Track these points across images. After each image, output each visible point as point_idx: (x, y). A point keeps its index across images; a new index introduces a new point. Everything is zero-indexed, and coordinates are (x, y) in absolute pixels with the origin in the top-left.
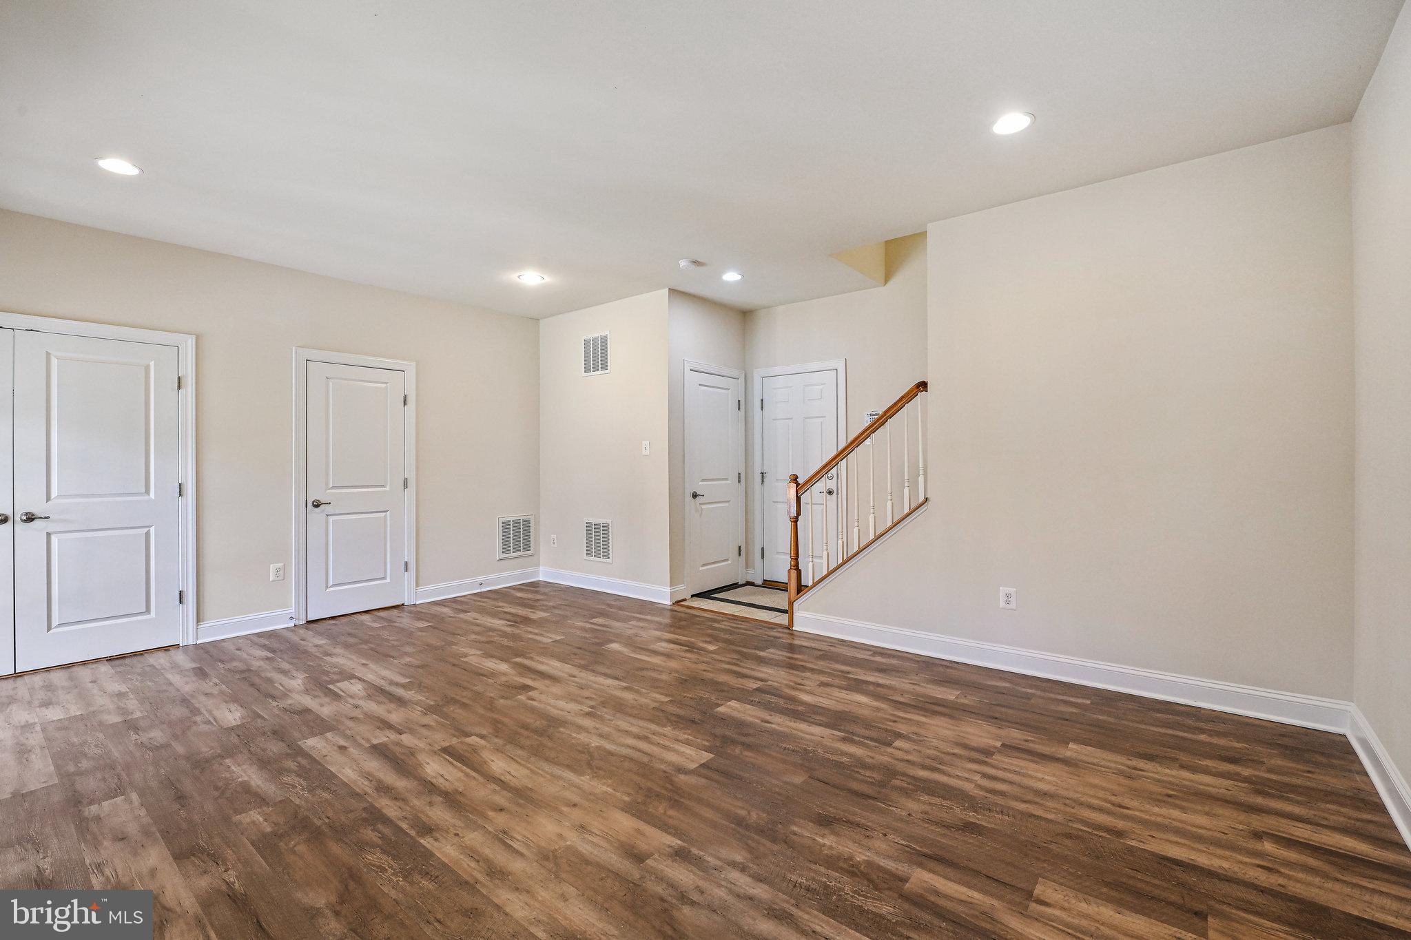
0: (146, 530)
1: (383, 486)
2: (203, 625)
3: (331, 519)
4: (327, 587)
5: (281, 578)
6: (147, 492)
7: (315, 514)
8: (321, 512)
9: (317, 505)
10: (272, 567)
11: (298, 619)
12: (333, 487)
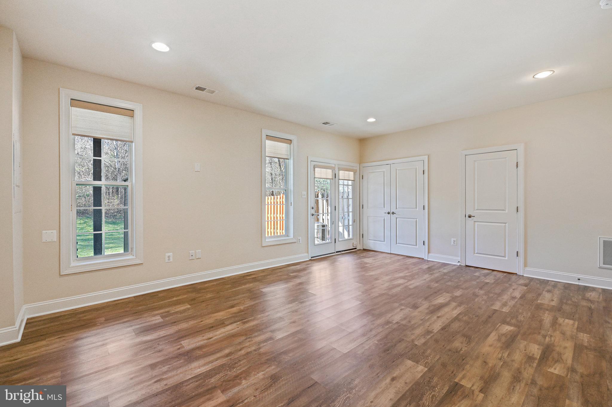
0: (416, 220)
1: (504, 210)
2: (430, 254)
3: (476, 223)
4: (474, 253)
5: (456, 244)
6: (416, 208)
7: (470, 221)
8: (472, 220)
9: (470, 217)
10: (452, 239)
11: (462, 263)
12: (477, 210)
